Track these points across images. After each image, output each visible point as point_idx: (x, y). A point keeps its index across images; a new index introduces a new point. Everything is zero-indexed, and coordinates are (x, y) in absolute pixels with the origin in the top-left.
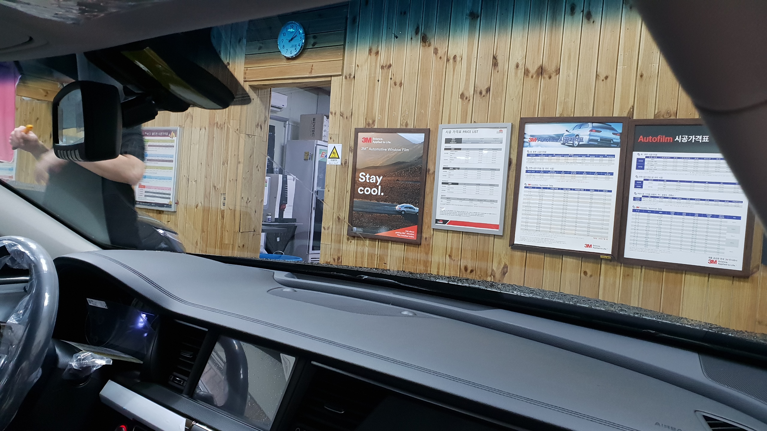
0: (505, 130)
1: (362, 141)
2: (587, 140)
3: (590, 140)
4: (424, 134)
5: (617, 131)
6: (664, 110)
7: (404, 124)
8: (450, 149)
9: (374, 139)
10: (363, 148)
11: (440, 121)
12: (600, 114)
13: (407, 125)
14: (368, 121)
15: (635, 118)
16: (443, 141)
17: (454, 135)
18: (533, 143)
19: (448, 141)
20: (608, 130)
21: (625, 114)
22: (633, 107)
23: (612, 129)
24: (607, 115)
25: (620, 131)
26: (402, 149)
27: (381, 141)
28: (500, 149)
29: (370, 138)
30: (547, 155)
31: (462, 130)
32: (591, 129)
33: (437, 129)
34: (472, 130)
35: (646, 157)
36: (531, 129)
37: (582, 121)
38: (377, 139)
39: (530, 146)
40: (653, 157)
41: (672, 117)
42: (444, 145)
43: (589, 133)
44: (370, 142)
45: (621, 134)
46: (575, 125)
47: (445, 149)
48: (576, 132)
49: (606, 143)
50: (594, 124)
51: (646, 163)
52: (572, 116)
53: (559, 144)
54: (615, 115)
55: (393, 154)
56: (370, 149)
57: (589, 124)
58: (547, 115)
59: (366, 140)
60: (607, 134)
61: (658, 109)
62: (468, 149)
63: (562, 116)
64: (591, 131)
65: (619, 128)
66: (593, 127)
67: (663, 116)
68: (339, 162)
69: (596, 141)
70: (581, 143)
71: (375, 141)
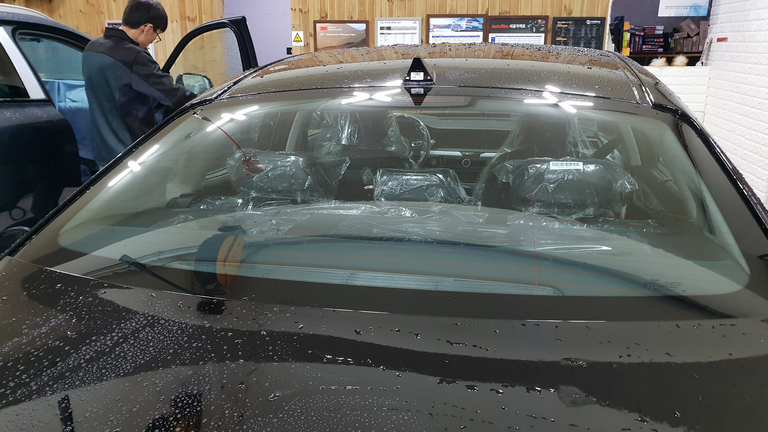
0: (418, 22)
1: (320, 29)
2: (465, 27)
3: (467, 28)
4: (365, 24)
5: (480, 22)
6: (504, 10)
7: (350, 17)
8: (384, 34)
9: (329, 27)
10: (321, 34)
11: (374, 16)
12: (471, 13)
13: (352, 18)
14: (322, 15)
15: (489, 15)
16: (379, 28)
17: (385, 25)
18: (435, 30)
19: (382, 28)
20: (476, 22)
21: (484, 13)
22: (488, 8)
23: (478, 21)
24: (474, 13)
25: (482, 22)
26: (350, 35)
27: (334, 29)
28: (416, 34)
29: (326, 27)
30: (444, 37)
31: (391, 21)
32: (467, 21)
33: (373, 20)
34: (397, 21)
35: (496, 36)
36: (433, 21)
37: (462, 16)
39: (433, 31)
40: (499, 36)
41: (508, 15)
42: (379, 31)
43: (466, 23)
44: (327, 30)
45: (483, 24)
46: (458, 19)
47: (381, 34)
48: (459, 23)
49: (475, 29)
50: (469, 19)
51: (496, 40)
52: (456, 14)
53: (450, 30)
54: (479, 13)
55: (344, 38)
56: (326, 34)
57: (466, 18)
58: (441, 13)
59: (323, 28)
60: (475, 24)
61: (501, 10)
62: (395, 34)
63: (450, 14)
64: (467, 22)
65: (481, 20)
66: (468, 20)
67: (503, 14)
68: (302, 44)
69: (470, 28)
70: (462, 29)
71: (330, 29)
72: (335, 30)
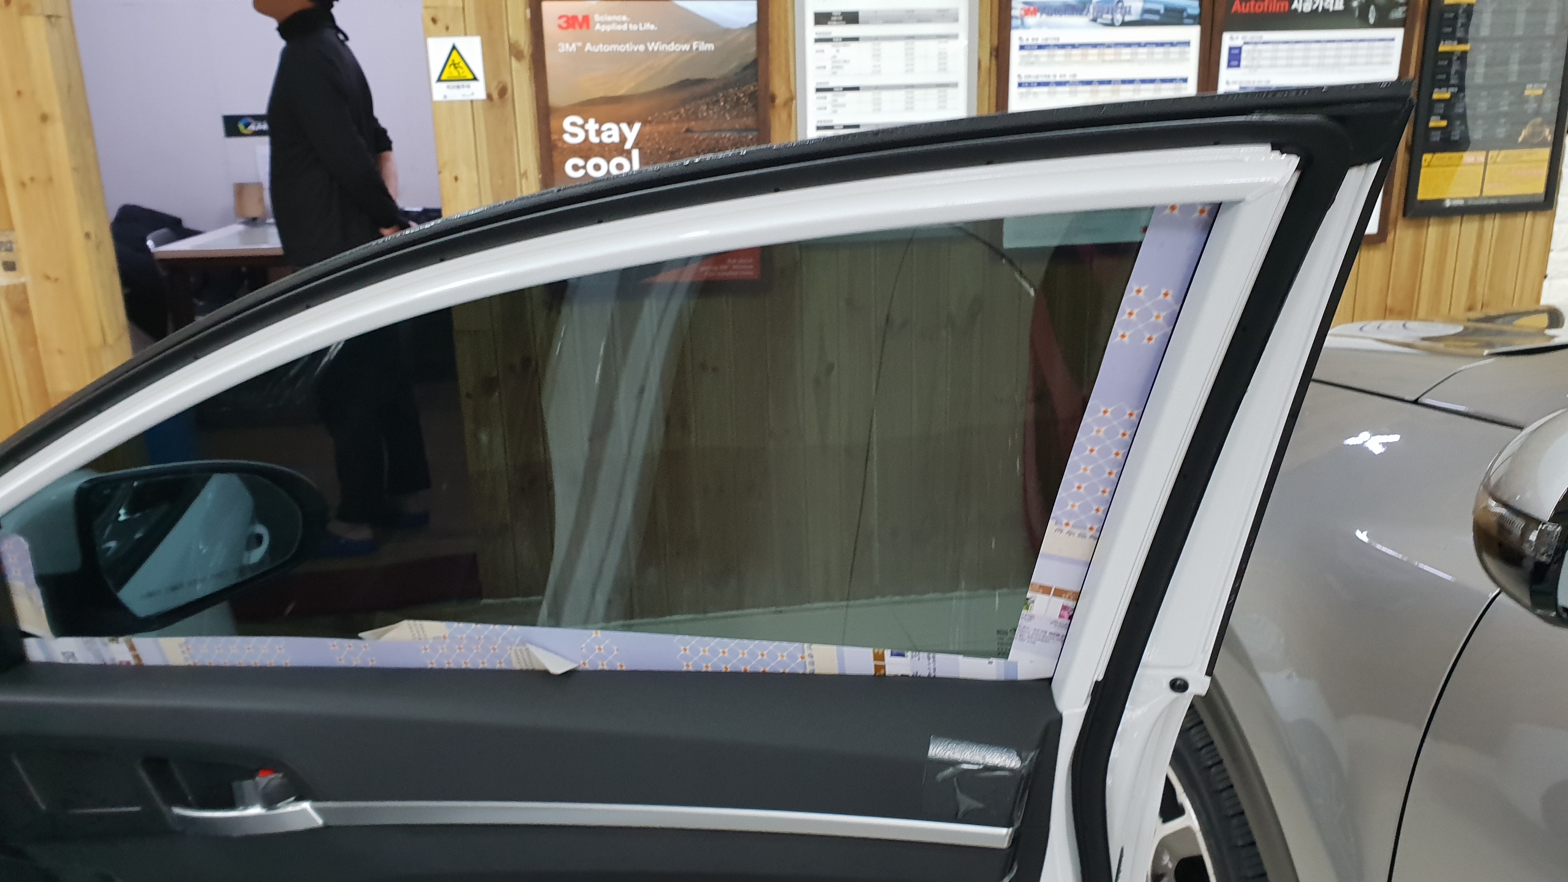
1: (560, 27)
2: (1139, 10)
3: (1146, 11)
8: (830, 40)
9: (597, 18)
10: (566, 47)
16: (810, 19)
18: (1030, 20)
19: (822, 18)
26: (691, 47)
27: (622, 23)
28: (955, 36)
29: (586, 19)
30: (1063, 46)
35: (1246, 43)
38: (609, 18)
39: (1023, 26)
40: (1256, 43)
42: (812, 31)
44: (588, 27)
47: (817, 41)
49: (1173, 16)
51: (1243, 55)
53: (1084, 20)
55: (667, 60)
56: (588, 47)
59: (572, 22)
62: (876, 39)
68: (478, 91)
69: (1157, 12)
70: (1128, 18)
71: (601, 23)
72: (625, 27)
